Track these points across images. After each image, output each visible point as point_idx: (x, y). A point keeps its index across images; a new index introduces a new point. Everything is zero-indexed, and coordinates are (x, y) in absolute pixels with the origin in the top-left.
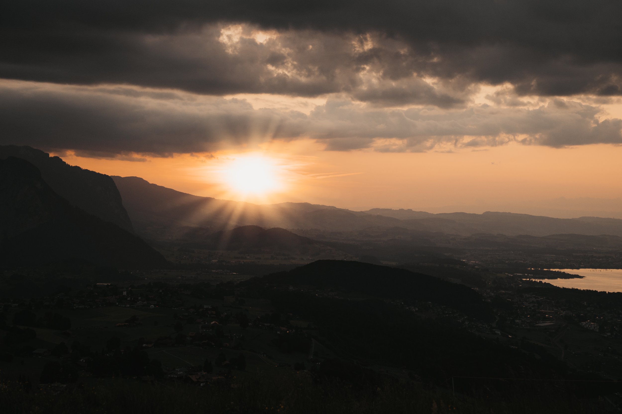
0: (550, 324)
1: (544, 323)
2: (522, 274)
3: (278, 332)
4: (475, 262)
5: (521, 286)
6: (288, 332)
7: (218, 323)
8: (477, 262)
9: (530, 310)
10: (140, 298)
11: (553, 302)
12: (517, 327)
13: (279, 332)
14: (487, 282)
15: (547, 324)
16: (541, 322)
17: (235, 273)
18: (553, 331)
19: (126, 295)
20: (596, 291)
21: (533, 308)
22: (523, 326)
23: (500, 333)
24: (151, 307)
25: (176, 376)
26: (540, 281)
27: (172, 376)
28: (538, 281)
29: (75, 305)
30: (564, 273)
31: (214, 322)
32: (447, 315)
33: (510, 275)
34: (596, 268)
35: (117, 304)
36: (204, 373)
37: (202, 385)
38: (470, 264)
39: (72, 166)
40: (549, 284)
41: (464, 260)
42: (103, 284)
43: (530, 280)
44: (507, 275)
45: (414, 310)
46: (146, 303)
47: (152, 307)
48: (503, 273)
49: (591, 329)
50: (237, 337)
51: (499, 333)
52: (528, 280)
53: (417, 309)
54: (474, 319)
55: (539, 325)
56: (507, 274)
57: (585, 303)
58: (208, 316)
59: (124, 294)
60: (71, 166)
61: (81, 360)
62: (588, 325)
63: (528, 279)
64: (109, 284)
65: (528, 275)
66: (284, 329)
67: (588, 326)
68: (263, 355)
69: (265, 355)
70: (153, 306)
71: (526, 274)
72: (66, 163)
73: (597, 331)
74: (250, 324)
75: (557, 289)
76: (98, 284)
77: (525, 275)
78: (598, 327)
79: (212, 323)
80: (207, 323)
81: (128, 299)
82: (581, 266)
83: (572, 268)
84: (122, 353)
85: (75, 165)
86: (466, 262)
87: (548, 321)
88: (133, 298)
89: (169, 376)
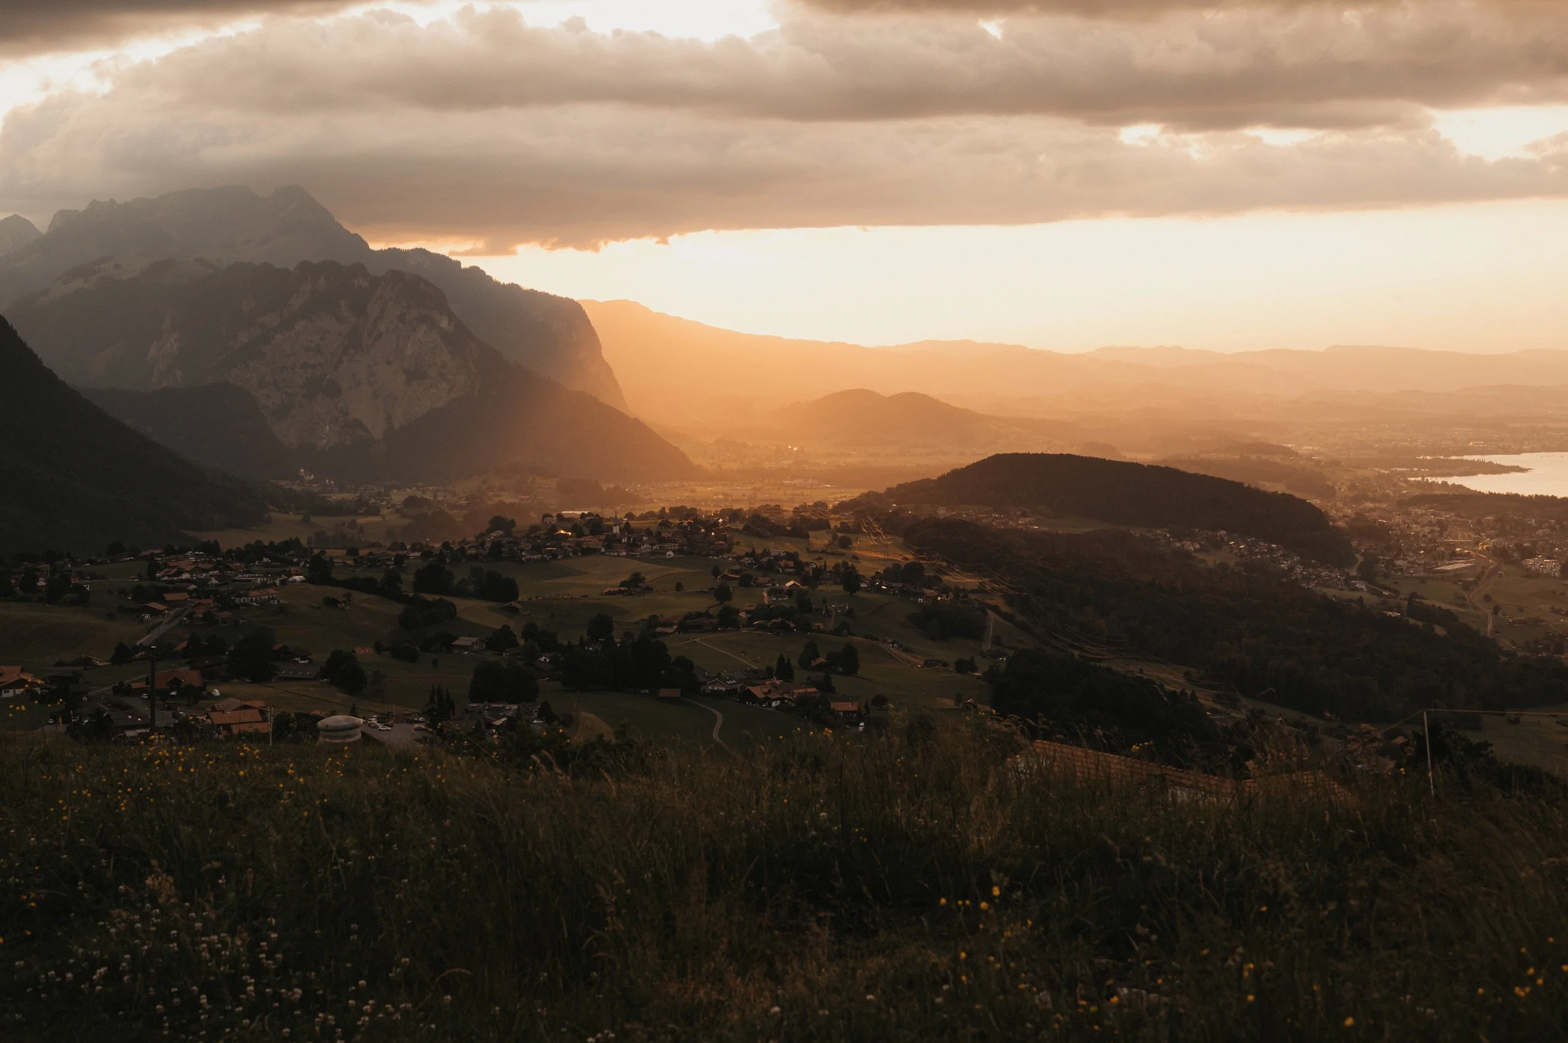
0: (1464, 565)
1: (1451, 564)
2: (1406, 469)
3: (919, 600)
4: (1312, 448)
5: (1405, 492)
6: (939, 598)
7: (799, 584)
8: (1316, 448)
9: (1424, 539)
10: (645, 538)
11: (1470, 521)
12: (1400, 573)
13: (922, 600)
14: (1336, 487)
15: (1459, 565)
16: (1448, 562)
17: (829, 486)
18: (1471, 579)
19: (618, 532)
20: (1554, 498)
21: (1430, 536)
22: (1412, 571)
23: (1366, 586)
24: (667, 555)
25: (724, 689)
26: (1443, 482)
27: (716, 688)
28: (1440, 482)
29: (524, 553)
30: (1490, 463)
31: (792, 583)
32: (1259, 557)
33: (1383, 471)
34: (1554, 452)
35: (603, 550)
36: (778, 682)
37: (774, 704)
38: (1304, 452)
39: (504, 284)
40: (1460, 486)
41: (1290, 446)
42: (575, 512)
43: (1423, 479)
44: (1378, 471)
45: (1192, 548)
46: (656, 547)
47: (669, 555)
48: (1370, 468)
49: (1545, 572)
50: (839, 611)
51: (1364, 587)
52: (1419, 481)
53: (1198, 546)
54: (1313, 561)
55: (1442, 568)
56: (1376, 469)
57: (1533, 521)
58: (781, 570)
59: (614, 532)
60: (502, 283)
61: (542, 659)
62: (1538, 565)
63: (1420, 479)
64: (586, 512)
65: (1419, 470)
66: (931, 593)
67: (1540, 567)
68: (891, 645)
69: (895, 645)
70: (670, 553)
71: (1415, 469)
72: (494, 278)
73: (1557, 574)
74: (863, 585)
75: (1479, 496)
76: (564, 512)
77: (1412, 471)
78: (1559, 567)
79: (788, 584)
80: (778, 585)
81: (623, 541)
82: (1524, 447)
83: (1506, 451)
84: (618, 645)
85: (510, 282)
86: (1293, 449)
87: (1462, 559)
88: (632, 539)
89: (710, 688)
